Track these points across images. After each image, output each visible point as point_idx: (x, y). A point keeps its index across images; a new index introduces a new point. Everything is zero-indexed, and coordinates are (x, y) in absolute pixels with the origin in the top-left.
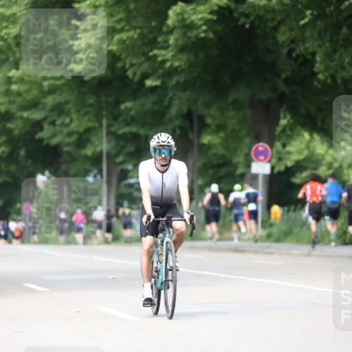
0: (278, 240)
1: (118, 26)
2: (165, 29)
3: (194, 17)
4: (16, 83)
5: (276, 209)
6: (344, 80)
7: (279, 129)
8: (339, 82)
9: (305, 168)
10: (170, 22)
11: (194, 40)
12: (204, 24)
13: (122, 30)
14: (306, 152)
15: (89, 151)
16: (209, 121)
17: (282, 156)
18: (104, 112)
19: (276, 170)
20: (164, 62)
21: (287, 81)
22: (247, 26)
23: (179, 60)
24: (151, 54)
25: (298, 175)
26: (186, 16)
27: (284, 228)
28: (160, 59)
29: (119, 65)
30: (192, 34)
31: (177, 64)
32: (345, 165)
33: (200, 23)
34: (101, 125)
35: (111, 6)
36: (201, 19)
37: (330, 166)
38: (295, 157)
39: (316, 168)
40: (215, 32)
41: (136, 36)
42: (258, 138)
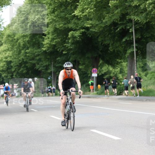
0: (100, 94)
1: (55, 38)
2: (68, 38)
3: (76, 35)
4: (28, 53)
5: (99, 86)
6: (117, 51)
7: (99, 64)
8: (116, 51)
9: (107, 74)
10: (69, 36)
11: (76, 41)
12: (78, 37)
13: (56, 39)
14: (107, 70)
15: (49, 71)
16: (80, 62)
17: (101, 71)
18: (52, 60)
19: (99, 75)
20: (68, 47)
21: (101, 51)
22: (90, 37)
23: (72, 46)
24: (64, 45)
25: (105, 76)
26: (74, 35)
27: (102, 91)
28: (67, 46)
29: (56, 48)
30: (75, 39)
31: (71, 48)
32: (118, 73)
33: (77, 36)
34: (51, 64)
35: (53, 32)
36: (78, 35)
37: (114, 73)
38: (104, 71)
39: (110, 74)
40: (81, 39)
41: (60, 40)
42: (94, 67)
